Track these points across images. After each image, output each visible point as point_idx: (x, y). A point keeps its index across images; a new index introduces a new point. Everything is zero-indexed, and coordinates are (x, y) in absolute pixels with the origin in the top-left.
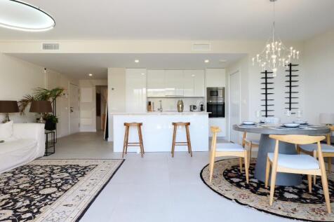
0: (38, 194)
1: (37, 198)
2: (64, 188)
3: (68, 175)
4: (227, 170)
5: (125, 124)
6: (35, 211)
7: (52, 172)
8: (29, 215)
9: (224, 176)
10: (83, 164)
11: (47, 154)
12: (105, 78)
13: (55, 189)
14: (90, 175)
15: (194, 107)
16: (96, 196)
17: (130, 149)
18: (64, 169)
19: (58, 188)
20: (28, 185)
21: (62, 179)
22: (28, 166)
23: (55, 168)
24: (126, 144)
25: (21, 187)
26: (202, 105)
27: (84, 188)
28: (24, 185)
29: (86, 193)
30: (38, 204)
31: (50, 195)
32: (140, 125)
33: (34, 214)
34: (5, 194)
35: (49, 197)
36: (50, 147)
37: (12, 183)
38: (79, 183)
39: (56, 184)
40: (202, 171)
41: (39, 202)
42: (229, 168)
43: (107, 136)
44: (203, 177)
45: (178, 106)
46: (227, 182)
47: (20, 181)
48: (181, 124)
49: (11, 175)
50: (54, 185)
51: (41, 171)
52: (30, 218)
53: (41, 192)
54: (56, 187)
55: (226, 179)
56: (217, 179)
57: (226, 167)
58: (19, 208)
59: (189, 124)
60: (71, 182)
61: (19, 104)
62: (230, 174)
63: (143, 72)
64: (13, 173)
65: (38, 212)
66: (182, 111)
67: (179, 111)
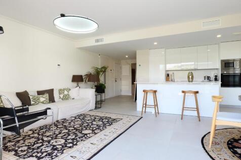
0: (81, 133)
1: (80, 135)
2: (96, 131)
3: (102, 123)
4: (233, 139)
5: (144, 91)
6: (75, 143)
7: (94, 120)
8: (71, 145)
9: (228, 144)
10: (113, 117)
11: (96, 108)
12: (135, 58)
13: (91, 131)
14: (115, 125)
15: (209, 78)
16: (112, 141)
17: (148, 110)
18: (101, 119)
19: (93, 130)
20: (79, 126)
21: (97, 125)
22: (84, 114)
23: (97, 118)
24: (145, 105)
25: (75, 127)
26: (216, 76)
27: (107, 134)
28: (77, 126)
29: (107, 137)
30: (78, 139)
31: (86, 134)
32: (155, 92)
33: (74, 145)
34: (66, 129)
35: (86, 136)
36: (99, 104)
37: (72, 123)
38: (106, 130)
39: (93, 128)
40: (205, 136)
41: (79, 138)
42: (236, 138)
43: (136, 99)
44: (204, 141)
45: (188, 77)
46: (229, 152)
47: (76, 123)
48: (190, 92)
49: (74, 118)
50: (91, 129)
51: (89, 118)
52: (70, 147)
53: (83, 132)
54: (92, 130)
55: (230, 148)
56: (218, 146)
57: (233, 136)
58: (68, 140)
59: (197, 92)
60: (101, 128)
61: (84, 78)
62: (235, 144)
63: (162, 51)
64: (75, 118)
65: (76, 144)
66: (192, 81)
67: (189, 82)
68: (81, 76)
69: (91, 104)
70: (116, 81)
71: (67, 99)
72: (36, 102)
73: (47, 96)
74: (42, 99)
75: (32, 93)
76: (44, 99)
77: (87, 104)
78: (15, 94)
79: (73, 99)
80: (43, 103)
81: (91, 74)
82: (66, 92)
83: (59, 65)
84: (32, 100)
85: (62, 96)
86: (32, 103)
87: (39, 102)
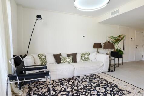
68: (100, 44)
69: (104, 67)
70: (137, 48)
71: (87, 61)
72: (64, 61)
73: (71, 57)
74: (68, 60)
75: (64, 55)
76: (69, 60)
77: (100, 67)
78: (53, 55)
79: (91, 61)
80: (68, 62)
81: (109, 42)
82: (86, 56)
83: (84, 36)
84: (61, 60)
85: (83, 58)
86: (61, 61)
87: (66, 62)
